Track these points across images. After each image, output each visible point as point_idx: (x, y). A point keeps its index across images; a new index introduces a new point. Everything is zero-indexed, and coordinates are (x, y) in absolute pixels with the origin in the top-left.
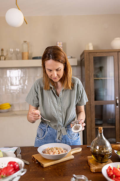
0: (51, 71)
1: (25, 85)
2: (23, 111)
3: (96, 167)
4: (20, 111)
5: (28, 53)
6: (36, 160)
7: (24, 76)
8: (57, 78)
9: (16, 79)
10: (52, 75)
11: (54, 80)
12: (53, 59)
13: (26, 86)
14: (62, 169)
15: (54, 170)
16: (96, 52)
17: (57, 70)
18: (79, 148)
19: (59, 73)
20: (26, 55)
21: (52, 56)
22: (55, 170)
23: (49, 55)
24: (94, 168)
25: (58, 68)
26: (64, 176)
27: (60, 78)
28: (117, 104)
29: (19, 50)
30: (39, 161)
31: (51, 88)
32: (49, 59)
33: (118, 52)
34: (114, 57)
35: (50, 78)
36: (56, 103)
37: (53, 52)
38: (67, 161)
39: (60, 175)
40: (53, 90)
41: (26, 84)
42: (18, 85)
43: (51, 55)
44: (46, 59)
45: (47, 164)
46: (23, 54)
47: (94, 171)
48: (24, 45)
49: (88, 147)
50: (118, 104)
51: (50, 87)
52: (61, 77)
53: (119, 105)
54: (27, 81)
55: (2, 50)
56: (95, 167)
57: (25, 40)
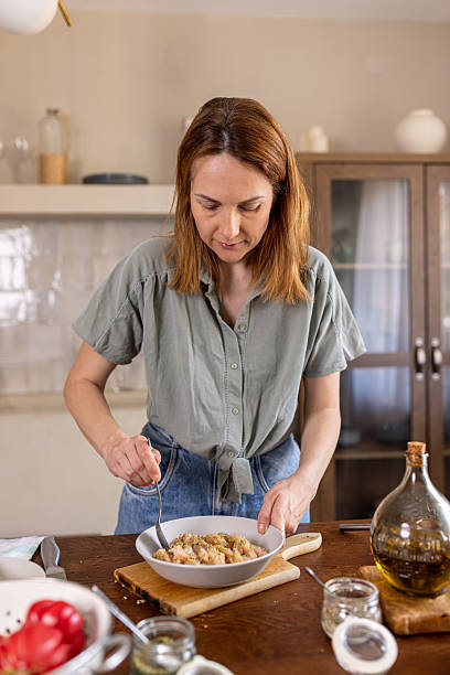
0: (215, 205)
1: (53, 289)
2: (41, 394)
3: (411, 611)
4: (29, 394)
5: (66, 157)
6: (138, 590)
7: (48, 252)
8: (238, 247)
9: (13, 266)
10: (216, 228)
11: (223, 255)
12: (233, 151)
13: (57, 294)
14: (261, 627)
15: (225, 632)
16: (344, 163)
17: (243, 207)
18: (310, 534)
19: (248, 224)
20: (56, 168)
21: (231, 138)
22: (230, 630)
23: (218, 131)
24: (406, 616)
25: (248, 198)
26: (277, 656)
27: (251, 248)
28: (419, 369)
29: (26, 146)
30: (154, 594)
31: (204, 288)
32: (215, 151)
33: (426, 164)
34: (409, 181)
35: (207, 242)
36: (220, 355)
37: (237, 120)
38: (272, 592)
39: (259, 654)
40: (210, 298)
41: (56, 285)
42: (21, 290)
43: (226, 135)
44: (204, 149)
45: (189, 605)
46: (43, 161)
47: (407, 631)
48: (48, 128)
49: (342, 531)
50: (422, 366)
51: (202, 283)
52: (255, 243)
53: (424, 370)
54: (58, 275)
56: (407, 611)
57: (53, 106)
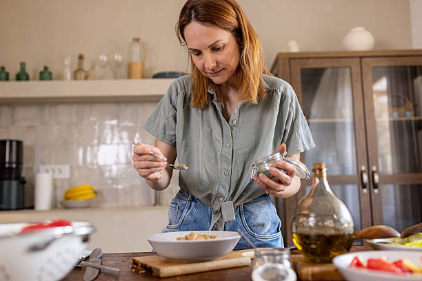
5: (143, 65)
6: (142, 265)
17: (213, 49)
20: (137, 69)
28: (364, 186)
29: (120, 58)
30: (150, 264)
31: (212, 97)
33: (361, 57)
40: (215, 103)
45: (170, 268)
46: (130, 67)
48: (134, 48)
50: (366, 184)
53: (368, 186)
55: (81, 57)
57: (137, 36)
